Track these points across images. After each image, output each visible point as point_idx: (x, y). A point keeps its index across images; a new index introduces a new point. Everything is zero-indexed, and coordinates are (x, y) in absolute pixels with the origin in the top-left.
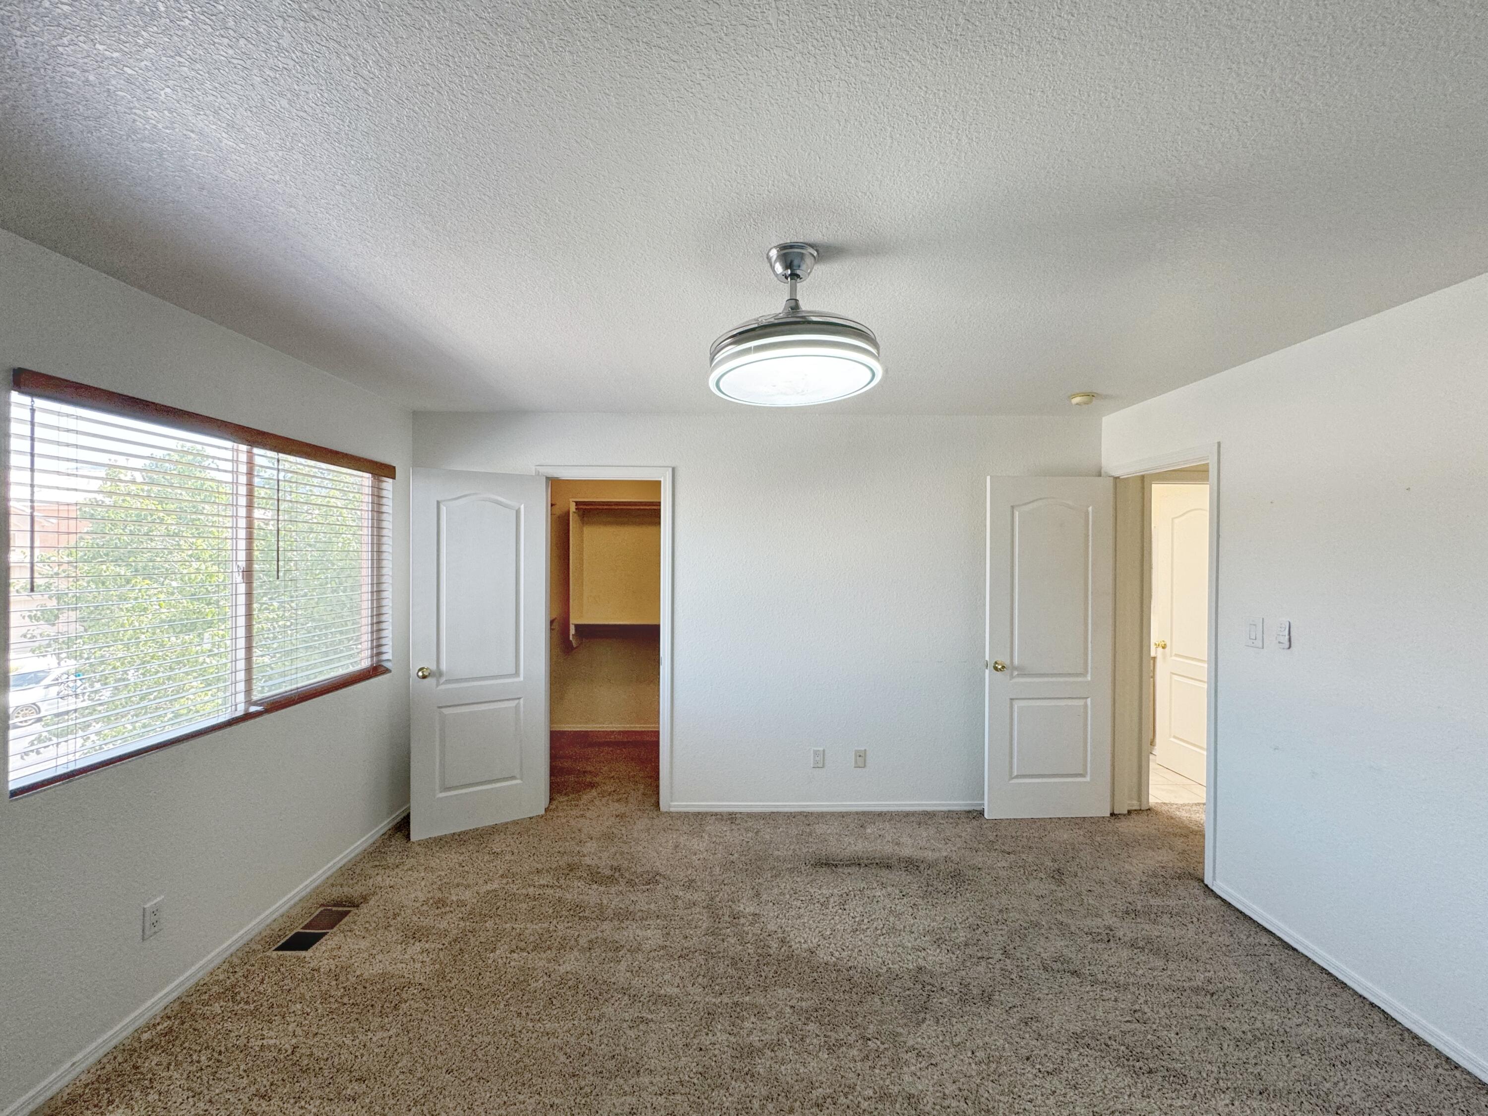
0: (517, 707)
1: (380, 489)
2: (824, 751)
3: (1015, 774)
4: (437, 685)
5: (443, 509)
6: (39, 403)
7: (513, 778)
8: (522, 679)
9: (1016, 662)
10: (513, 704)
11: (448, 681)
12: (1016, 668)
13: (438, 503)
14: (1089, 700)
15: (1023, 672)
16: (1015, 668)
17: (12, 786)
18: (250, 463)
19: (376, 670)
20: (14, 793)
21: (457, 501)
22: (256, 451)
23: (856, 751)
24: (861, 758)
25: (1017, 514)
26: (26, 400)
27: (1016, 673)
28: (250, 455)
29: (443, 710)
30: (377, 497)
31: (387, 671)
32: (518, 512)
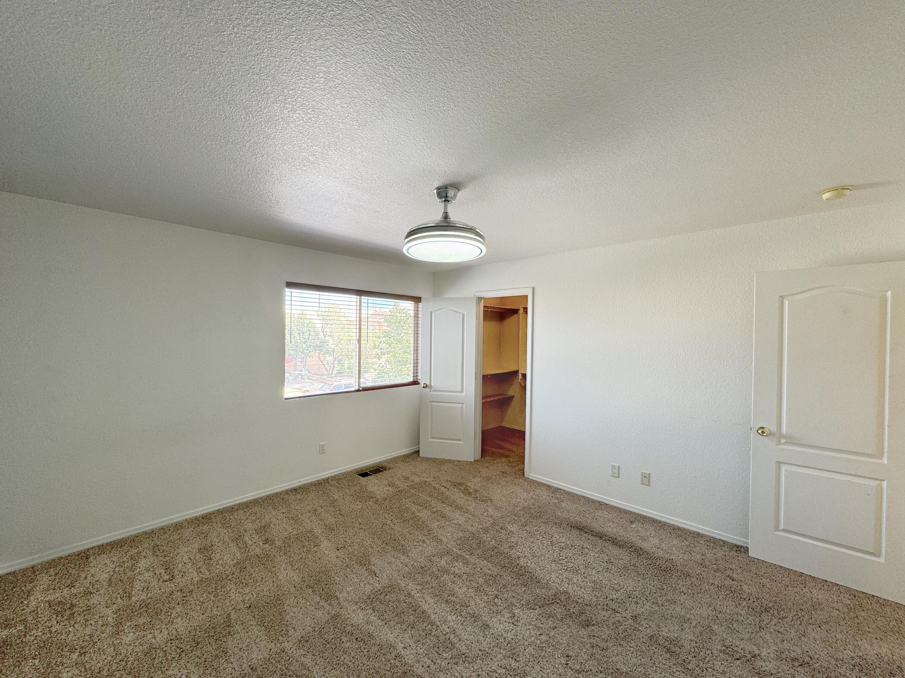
0: (462, 407)
1: (418, 307)
2: (619, 467)
3: (782, 527)
4: (430, 391)
5: (433, 314)
6: (293, 290)
7: (460, 440)
8: (464, 394)
9: (784, 430)
10: (460, 405)
11: (434, 391)
12: (784, 437)
13: (431, 312)
14: (885, 484)
15: (791, 440)
16: (781, 436)
17: (286, 397)
18: (360, 302)
19: (415, 383)
20: (286, 399)
21: (438, 311)
22: (363, 297)
23: (642, 473)
24: (646, 479)
25: (786, 303)
26: (290, 290)
27: (783, 441)
28: (360, 299)
29: (432, 403)
30: (417, 311)
31: (419, 384)
32: (463, 315)
